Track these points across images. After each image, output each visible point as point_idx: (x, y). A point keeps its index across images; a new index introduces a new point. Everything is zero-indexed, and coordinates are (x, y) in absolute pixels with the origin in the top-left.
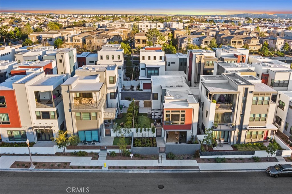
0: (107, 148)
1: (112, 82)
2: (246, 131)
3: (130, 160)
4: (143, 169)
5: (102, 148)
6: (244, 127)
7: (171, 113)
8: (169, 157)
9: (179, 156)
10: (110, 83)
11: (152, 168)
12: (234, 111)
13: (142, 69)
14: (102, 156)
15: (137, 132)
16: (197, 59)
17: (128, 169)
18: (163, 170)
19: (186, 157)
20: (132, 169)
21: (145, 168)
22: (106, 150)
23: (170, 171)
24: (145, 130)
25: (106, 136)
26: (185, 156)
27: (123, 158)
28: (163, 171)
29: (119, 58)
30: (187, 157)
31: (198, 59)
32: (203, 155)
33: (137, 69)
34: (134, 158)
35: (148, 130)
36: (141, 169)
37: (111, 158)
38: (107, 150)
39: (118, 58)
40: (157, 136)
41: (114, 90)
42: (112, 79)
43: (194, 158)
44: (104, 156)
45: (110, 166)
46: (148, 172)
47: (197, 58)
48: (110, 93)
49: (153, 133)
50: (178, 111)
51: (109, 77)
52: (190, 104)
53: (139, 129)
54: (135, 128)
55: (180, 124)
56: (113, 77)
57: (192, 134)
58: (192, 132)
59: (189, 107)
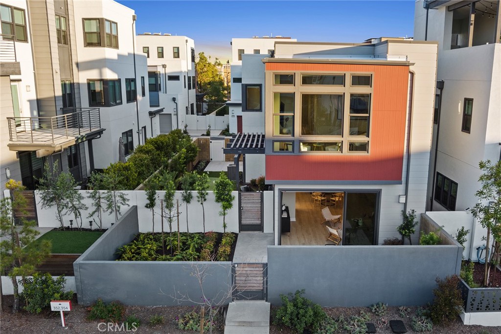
1: (95, 41)
7: (299, 90)
8: (286, 319)
9: (342, 318)
10: (89, 44)
15: (151, 205)
19: (385, 319)
24: (187, 199)
26: (376, 314)
29: (176, 55)
30: (391, 322)
32: (478, 310)
35: (203, 197)
39: (174, 53)
40: (242, 227)
42: (93, 27)
48: (89, 84)
49: (226, 211)
50: (339, 80)
51: (84, 19)
52: (391, 46)
53: (160, 194)
54: (146, 190)
55: (346, 153)
56: (98, 19)
57: (405, 204)
58: (406, 194)
59: (390, 58)
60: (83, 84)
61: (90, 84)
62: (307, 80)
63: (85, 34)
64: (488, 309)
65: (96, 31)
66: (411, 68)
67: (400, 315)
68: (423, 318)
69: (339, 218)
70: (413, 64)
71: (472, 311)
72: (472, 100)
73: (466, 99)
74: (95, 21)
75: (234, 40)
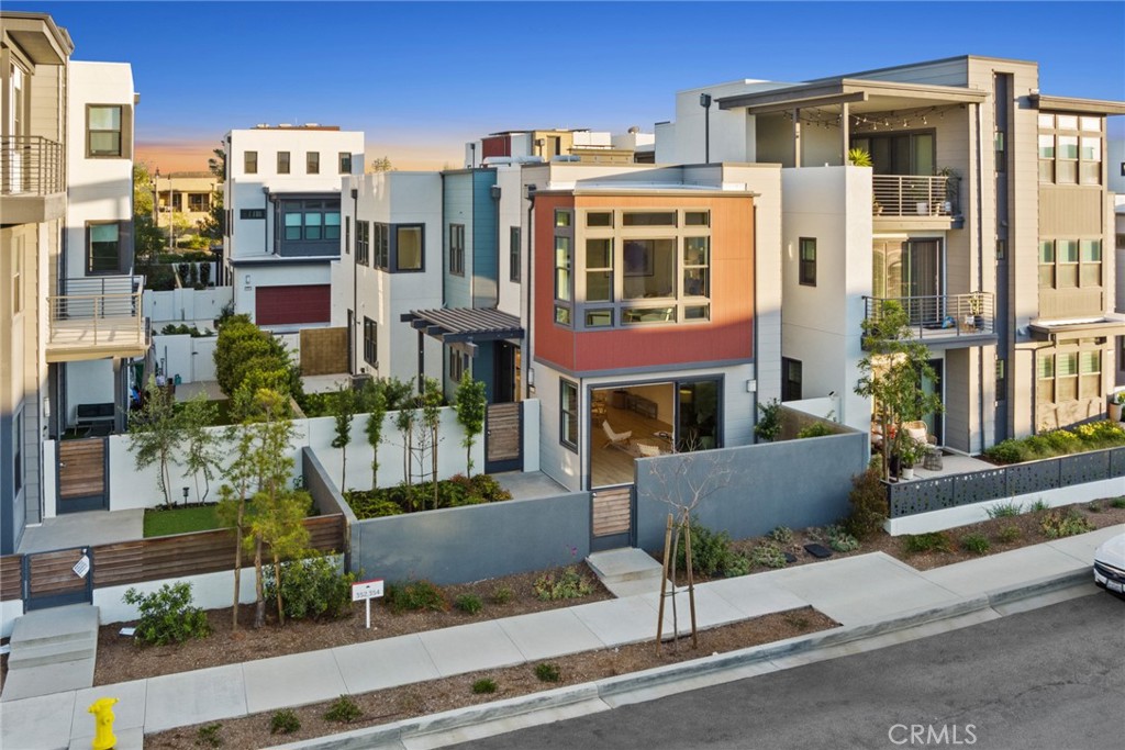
0: (99, 576)
2: (1034, 351)
3: (357, 640)
4: (529, 689)
5: (41, 584)
6: (1021, 327)
10: (94, 153)
11: (606, 662)
12: (960, 223)
13: (246, 214)
14: (41, 661)
15: (342, 441)
16: (538, 148)
17: (384, 719)
18: (716, 657)
19: (798, 544)
20: (421, 712)
21: (548, 673)
22: (89, 599)
23: (778, 654)
24: (406, 424)
25: (59, 511)
27: (285, 634)
28: (724, 664)
30: (806, 547)
31: (545, 148)
32: (903, 513)
33: (189, 276)
34: (395, 622)
35: (432, 418)
36: (509, 693)
37: (150, 657)
38: (96, 593)
41: (118, 209)
42: (108, 122)
43: (855, 543)
44: (76, 657)
45: (162, 734)
46: (599, 706)
47: (539, 143)
48: (88, 230)
49: (472, 439)
50: (668, 219)
51: (89, 106)
52: (727, 170)
53: (359, 421)
54: (335, 415)
55: (682, 322)
56: (121, 107)
57: (756, 393)
58: (756, 377)
59: (727, 187)
60: (76, 230)
61: (90, 227)
62: (630, 219)
63: (89, 133)
64: (927, 508)
65: (110, 128)
66: (756, 201)
67: (812, 538)
68: (843, 535)
69: (628, 439)
70: (759, 195)
71: (897, 515)
72: (813, 240)
73: (802, 240)
74: (110, 110)
75: (235, 134)
